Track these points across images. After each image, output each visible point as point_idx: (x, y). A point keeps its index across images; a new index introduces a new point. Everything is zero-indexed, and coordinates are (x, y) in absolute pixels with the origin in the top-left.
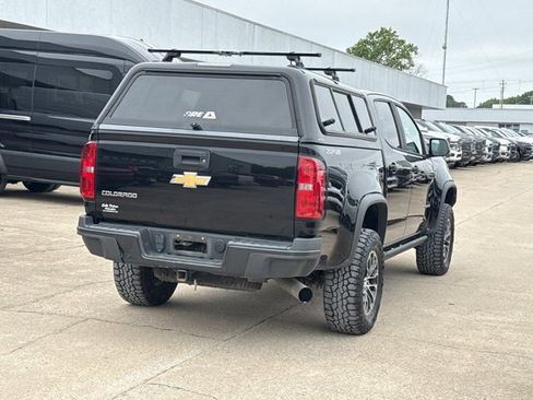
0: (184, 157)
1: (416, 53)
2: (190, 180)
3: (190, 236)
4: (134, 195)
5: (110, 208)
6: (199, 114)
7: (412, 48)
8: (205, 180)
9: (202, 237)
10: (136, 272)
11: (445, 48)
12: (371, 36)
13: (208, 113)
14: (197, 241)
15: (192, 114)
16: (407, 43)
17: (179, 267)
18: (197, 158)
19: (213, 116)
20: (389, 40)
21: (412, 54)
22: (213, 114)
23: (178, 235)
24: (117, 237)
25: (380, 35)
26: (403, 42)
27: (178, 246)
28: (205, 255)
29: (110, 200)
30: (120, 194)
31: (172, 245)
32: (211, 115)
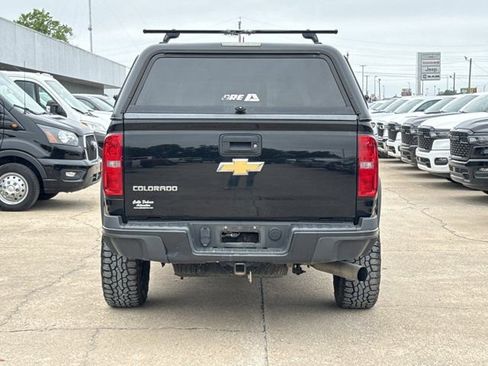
0: (232, 144)
1: (71, 34)
2: (240, 166)
3: (239, 226)
4: (174, 188)
5: (143, 205)
6: (240, 97)
7: (67, 30)
8: (258, 166)
9: (254, 226)
10: (132, 271)
11: (90, 29)
12: (25, 17)
13: (249, 96)
14: (249, 230)
15: (232, 97)
16: (61, 24)
18: (249, 144)
19: (256, 98)
20: (43, 21)
21: (67, 35)
22: (255, 96)
23: (226, 226)
25: (33, 17)
26: (57, 23)
27: (226, 238)
28: (257, 245)
29: (144, 196)
30: (156, 188)
31: (218, 238)
32: (253, 98)
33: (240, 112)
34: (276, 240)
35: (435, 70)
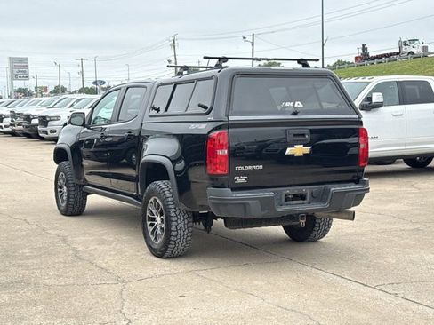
0: (295, 135)
2: (299, 150)
3: (296, 190)
4: (260, 167)
5: (241, 180)
6: (292, 104)
8: (307, 149)
9: (304, 189)
13: (297, 103)
15: (287, 104)
17: (301, 212)
18: (304, 135)
19: (301, 105)
23: (288, 191)
24: (260, 199)
27: (287, 198)
28: (305, 201)
29: (241, 174)
30: (250, 167)
31: (283, 199)
32: (299, 104)
33: (295, 114)
34: (316, 198)
35: (24, 72)
